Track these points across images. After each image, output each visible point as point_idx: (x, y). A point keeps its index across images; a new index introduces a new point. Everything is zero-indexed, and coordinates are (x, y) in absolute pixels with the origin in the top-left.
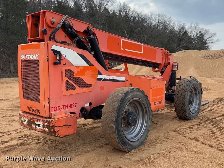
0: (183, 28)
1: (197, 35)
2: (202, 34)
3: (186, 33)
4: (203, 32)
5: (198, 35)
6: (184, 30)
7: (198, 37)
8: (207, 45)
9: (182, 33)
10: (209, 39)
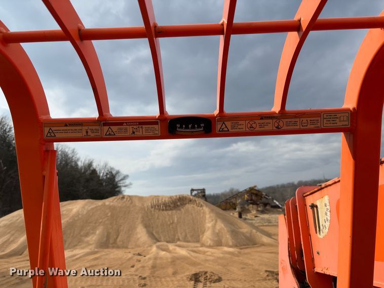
0: (90, 165)
1: (106, 176)
2: (112, 175)
3: (94, 171)
4: (114, 172)
5: (108, 176)
6: (92, 168)
7: (109, 178)
8: (117, 189)
9: (89, 172)
10: (121, 182)
